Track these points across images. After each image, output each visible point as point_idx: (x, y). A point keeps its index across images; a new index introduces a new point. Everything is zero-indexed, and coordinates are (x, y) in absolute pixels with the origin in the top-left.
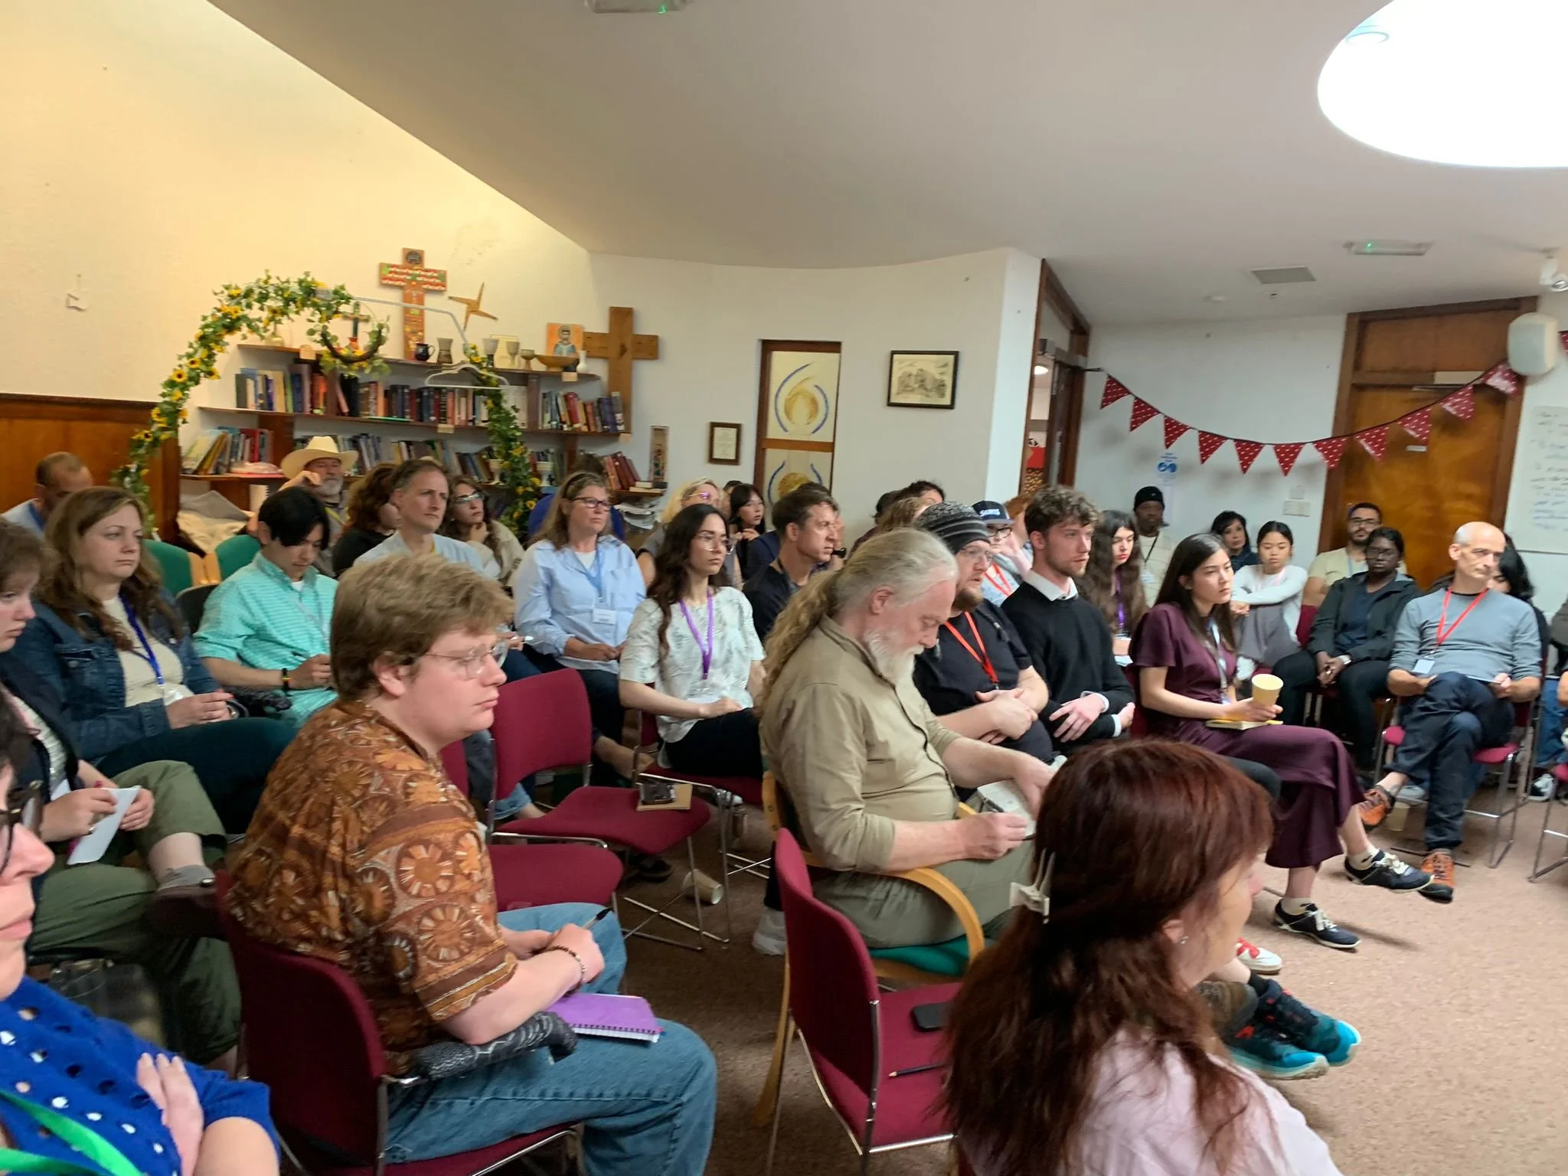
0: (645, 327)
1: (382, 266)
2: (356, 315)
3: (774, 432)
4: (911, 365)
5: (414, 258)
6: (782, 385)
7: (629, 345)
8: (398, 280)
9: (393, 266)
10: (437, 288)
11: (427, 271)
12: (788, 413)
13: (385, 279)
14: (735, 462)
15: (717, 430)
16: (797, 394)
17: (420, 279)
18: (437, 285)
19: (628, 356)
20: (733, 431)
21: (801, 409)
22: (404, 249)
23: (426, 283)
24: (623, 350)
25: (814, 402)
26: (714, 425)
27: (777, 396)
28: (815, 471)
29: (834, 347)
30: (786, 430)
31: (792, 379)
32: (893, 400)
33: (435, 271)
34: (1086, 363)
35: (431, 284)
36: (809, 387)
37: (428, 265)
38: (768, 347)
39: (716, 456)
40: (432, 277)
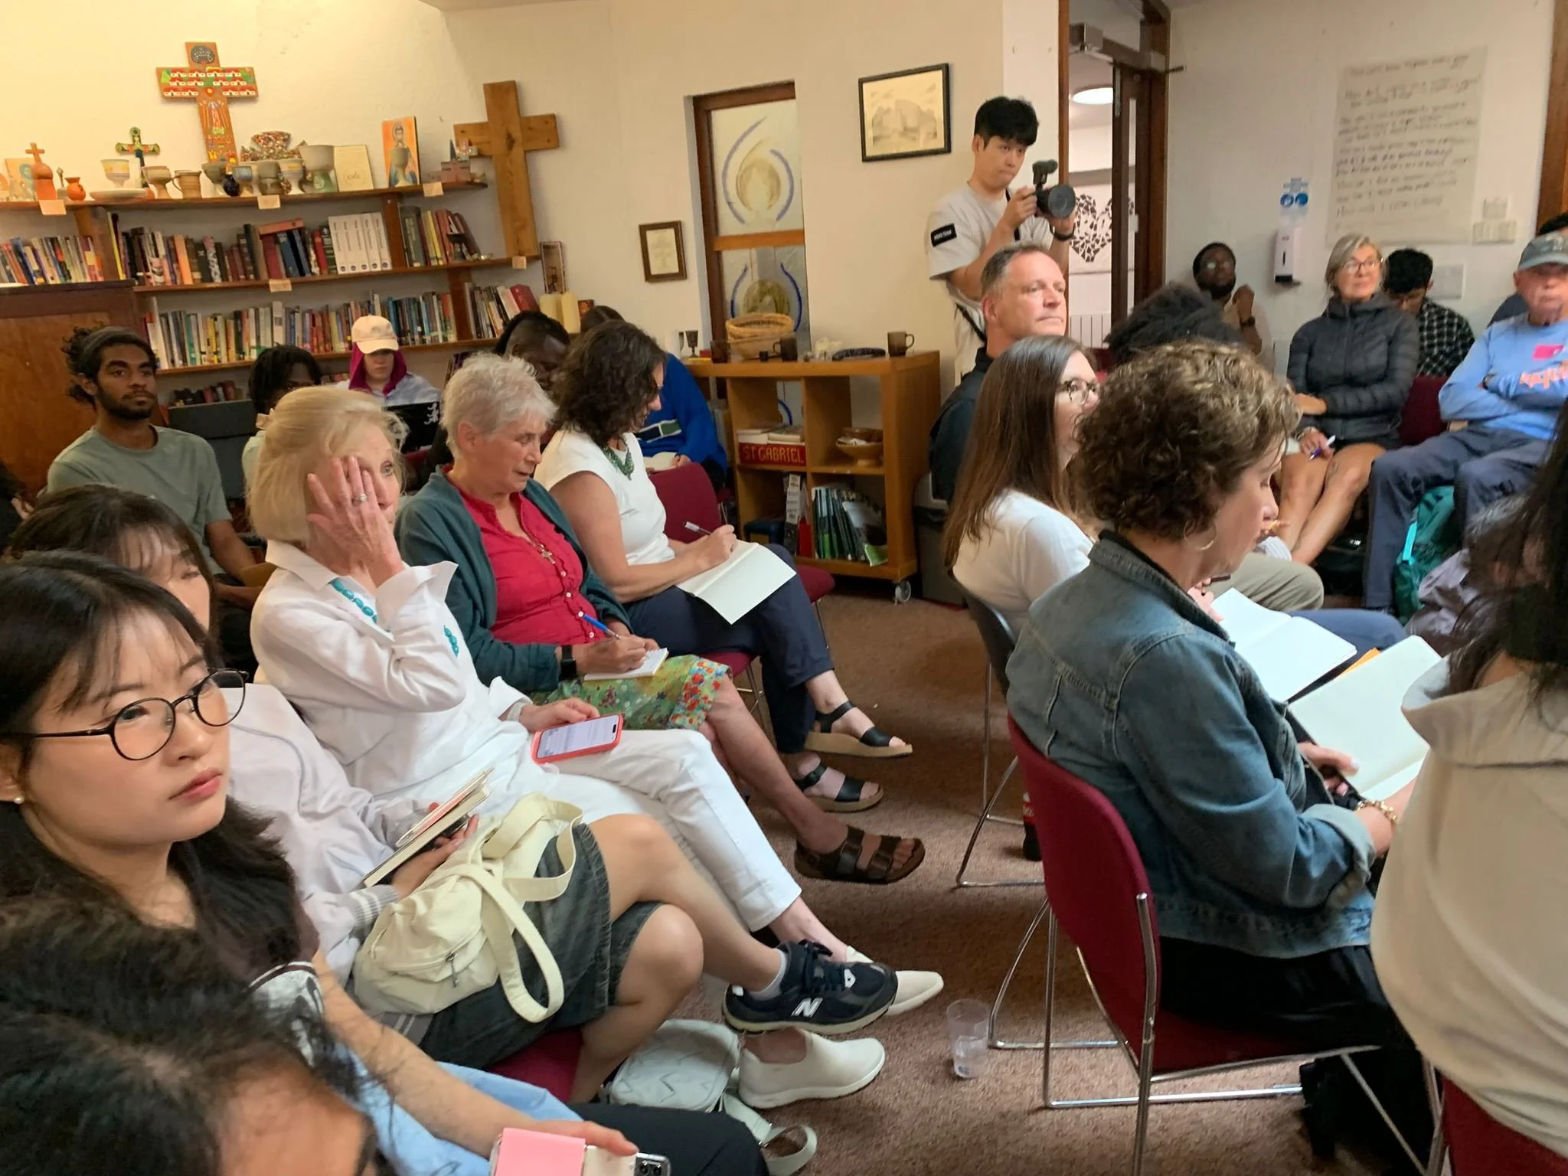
0: (536, 105)
1: (159, 72)
2: (138, 146)
3: (728, 226)
4: (887, 96)
5: (203, 55)
6: (729, 158)
7: (517, 134)
8: (186, 89)
9: (174, 71)
10: (244, 93)
11: (225, 71)
12: (741, 196)
13: (168, 89)
14: (681, 274)
15: (650, 234)
16: (751, 166)
17: (215, 84)
18: (243, 89)
19: (518, 151)
20: (671, 232)
21: (758, 189)
22: (188, 45)
23: (226, 89)
24: (511, 142)
25: (773, 175)
26: (644, 229)
27: (725, 174)
28: (786, 273)
29: (784, 91)
30: (742, 221)
31: (742, 146)
32: (869, 153)
33: (237, 70)
34: (1167, 62)
35: (234, 89)
36: (764, 154)
37: (224, 63)
38: (702, 108)
39: (654, 271)
40: (234, 79)
